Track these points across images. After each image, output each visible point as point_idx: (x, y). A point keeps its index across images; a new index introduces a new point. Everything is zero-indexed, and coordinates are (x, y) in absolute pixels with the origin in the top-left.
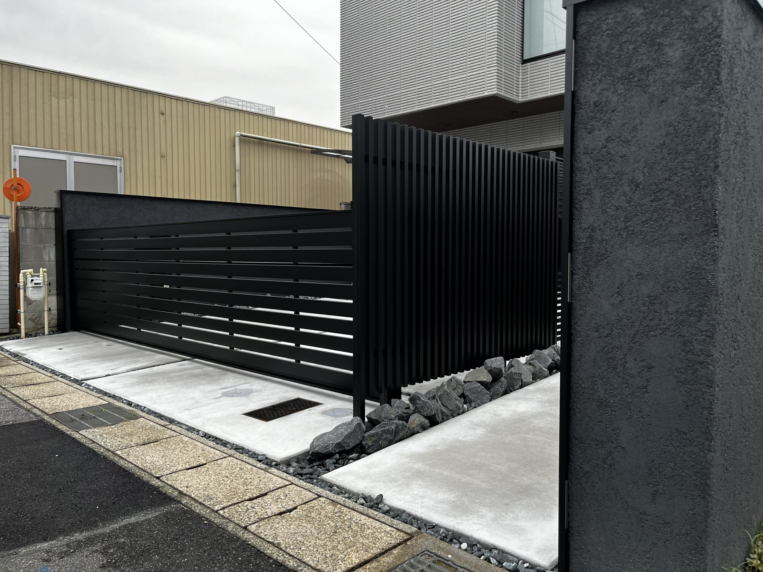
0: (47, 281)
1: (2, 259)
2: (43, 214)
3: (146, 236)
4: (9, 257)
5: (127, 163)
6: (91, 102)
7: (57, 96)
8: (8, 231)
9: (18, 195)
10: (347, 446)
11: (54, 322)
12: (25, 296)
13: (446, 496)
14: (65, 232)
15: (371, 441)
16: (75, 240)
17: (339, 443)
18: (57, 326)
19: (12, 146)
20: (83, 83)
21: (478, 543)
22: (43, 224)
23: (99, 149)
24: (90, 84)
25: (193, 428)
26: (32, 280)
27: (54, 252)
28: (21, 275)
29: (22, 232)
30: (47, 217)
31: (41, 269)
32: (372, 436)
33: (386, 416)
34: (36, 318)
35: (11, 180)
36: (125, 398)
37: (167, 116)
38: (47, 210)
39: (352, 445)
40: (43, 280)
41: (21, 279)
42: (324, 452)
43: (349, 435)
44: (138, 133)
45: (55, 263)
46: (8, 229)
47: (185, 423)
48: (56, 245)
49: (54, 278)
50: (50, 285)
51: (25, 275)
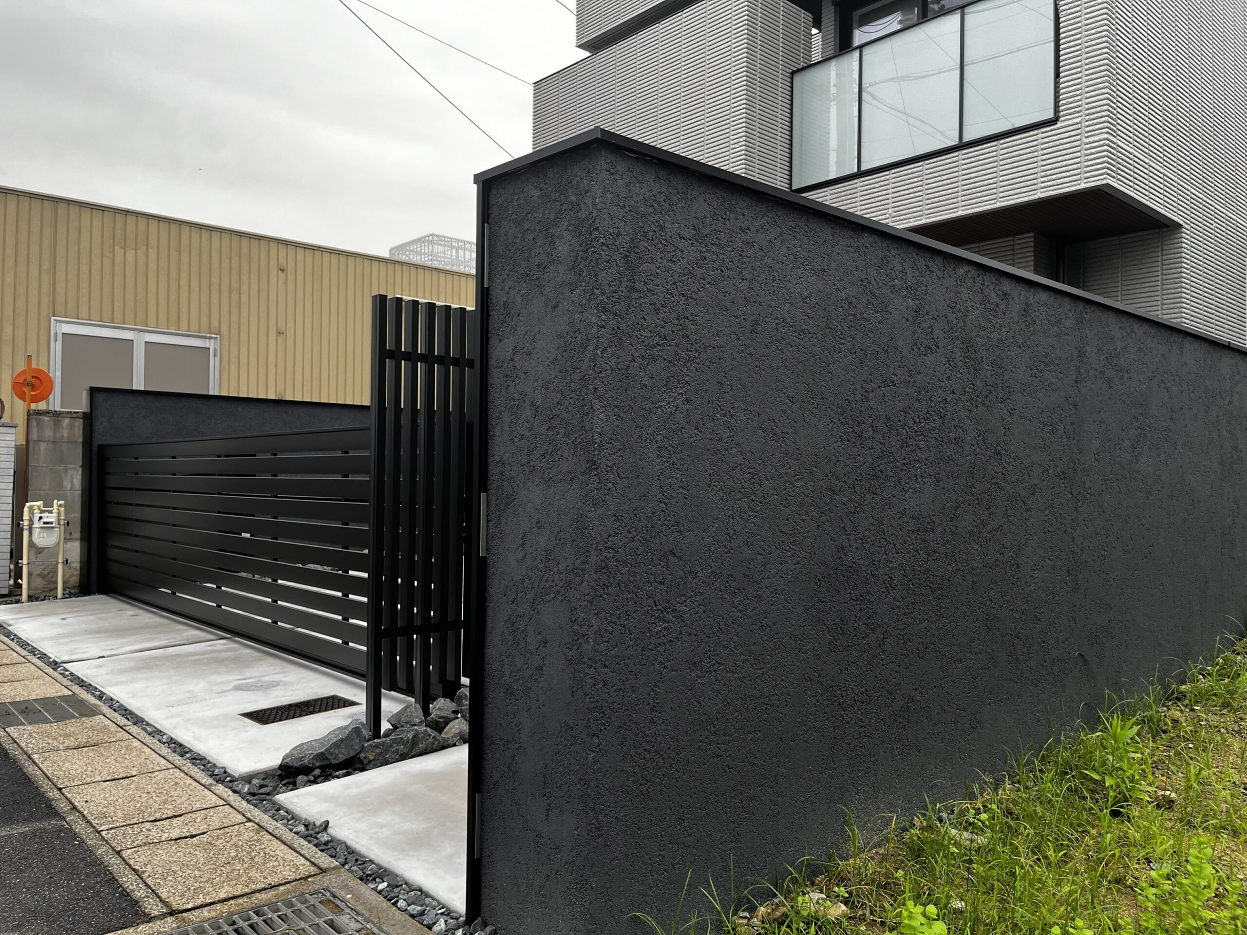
0: (64, 520)
1: (2, 486)
2: (66, 422)
3: (212, 455)
4: (14, 483)
5: (226, 342)
6: (174, 254)
7: (122, 244)
8: (14, 446)
9: (33, 393)
10: (334, 759)
11: (75, 580)
12: (31, 542)
13: (414, 826)
14: (95, 449)
15: (374, 754)
16: (108, 459)
17: (322, 753)
18: (79, 586)
19: (53, 318)
20: (163, 225)
21: (406, 884)
22: (65, 435)
23: (184, 324)
24: (174, 228)
25: (161, 732)
26: (41, 518)
27: (80, 477)
28: (26, 509)
29: (34, 448)
30: (71, 427)
31: (56, 501)
32: (374, 746)
33: (408, 719)
34: (49, 573)
35: (23, 372)
36: (101, 689)
37: (289, 273)
38: (72, 416)
39: (342, 758)
40: (56, 518)
41: (26, 516)
42: (297, 765)
43: (339, 743)
44: (245, 298)
45: (80, 492)
46: (14, 443)
47: (155, 725)
48: (82, 466)
49: (77, 516)
50: (68, 525)
51: (31, 509)
